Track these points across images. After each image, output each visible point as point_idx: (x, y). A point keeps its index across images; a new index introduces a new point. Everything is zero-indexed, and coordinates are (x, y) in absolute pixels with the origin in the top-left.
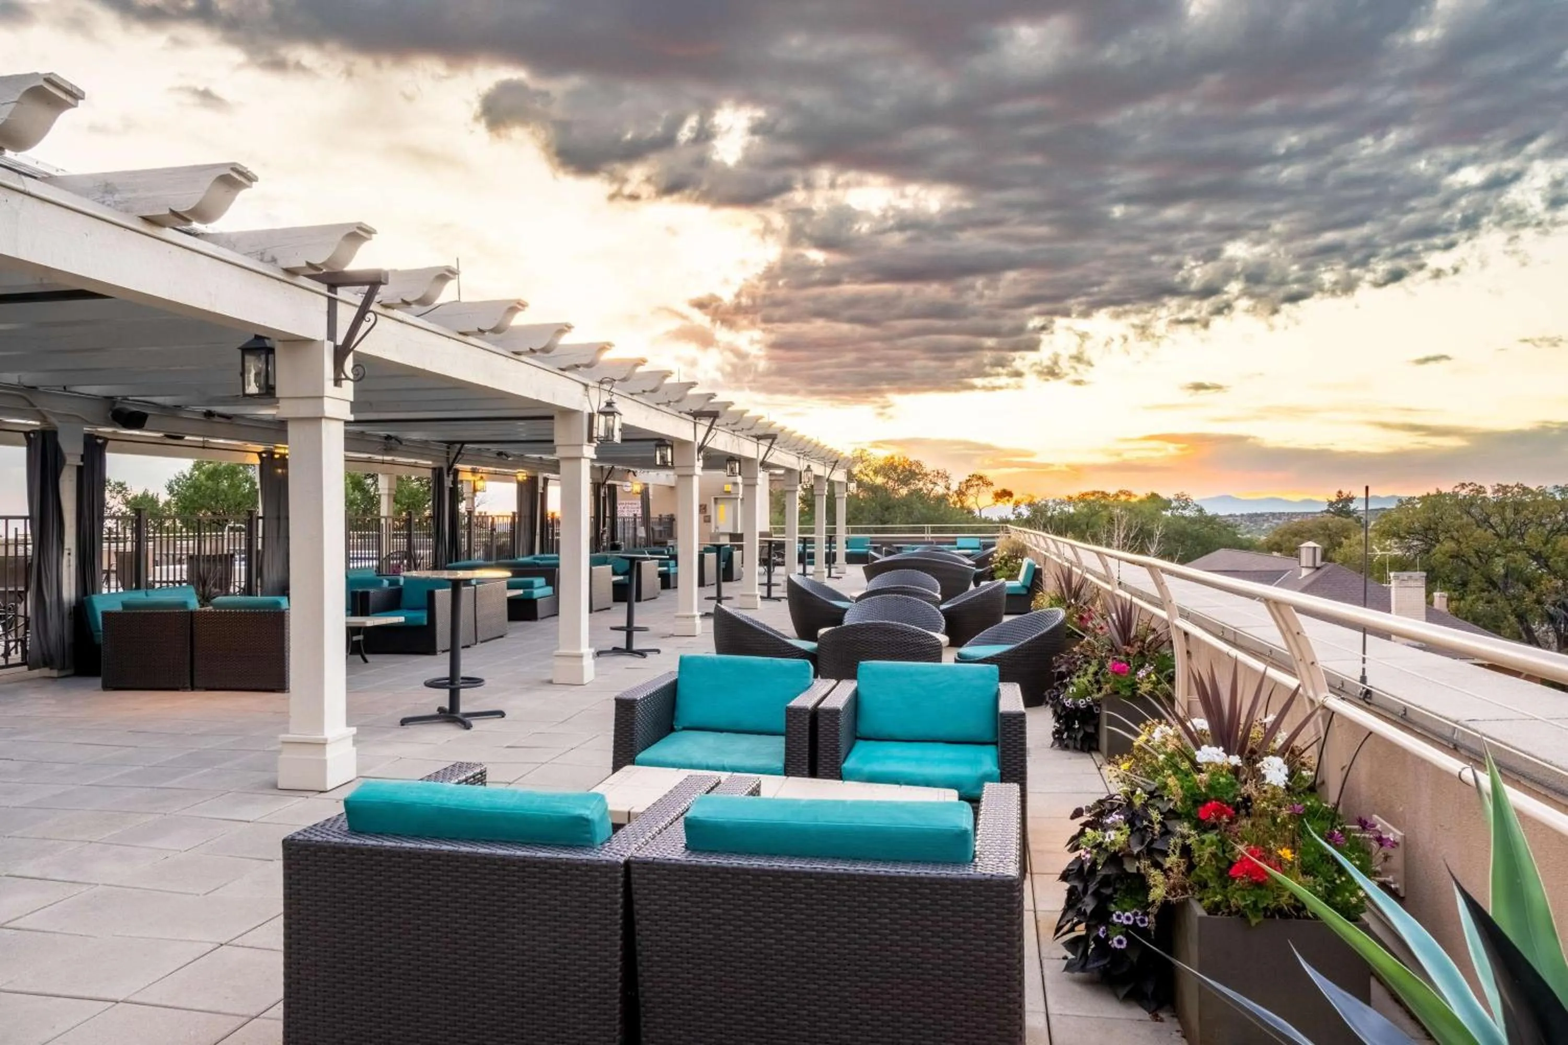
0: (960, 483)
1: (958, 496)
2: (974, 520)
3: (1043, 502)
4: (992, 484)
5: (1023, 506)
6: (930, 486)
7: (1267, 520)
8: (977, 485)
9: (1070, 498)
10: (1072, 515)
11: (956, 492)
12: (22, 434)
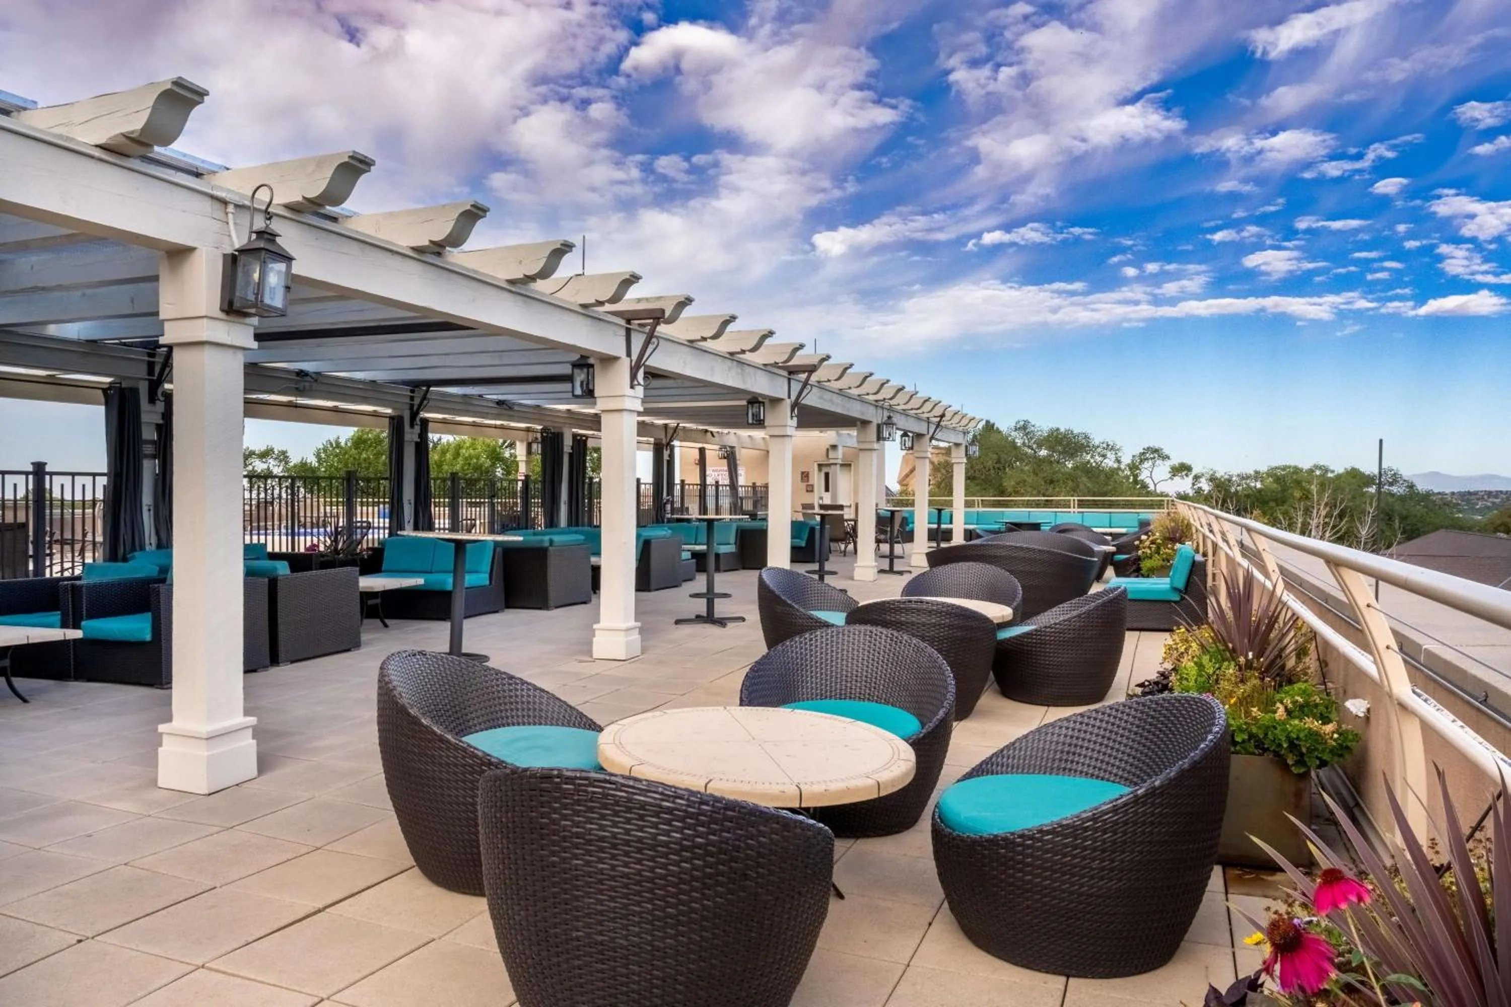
0: (1134, 456)
1: (1131, 469)
2: (1149, 494)
3: (1226, 477)
4: (1168, 457)
5: (1203, 480)
6: (1099, 459)
7: (1482, 498)
8: (1152, 459)
9: (1257, 472)
10: (1260, 491)
11: (1128, 465)
12: (100, 392)
